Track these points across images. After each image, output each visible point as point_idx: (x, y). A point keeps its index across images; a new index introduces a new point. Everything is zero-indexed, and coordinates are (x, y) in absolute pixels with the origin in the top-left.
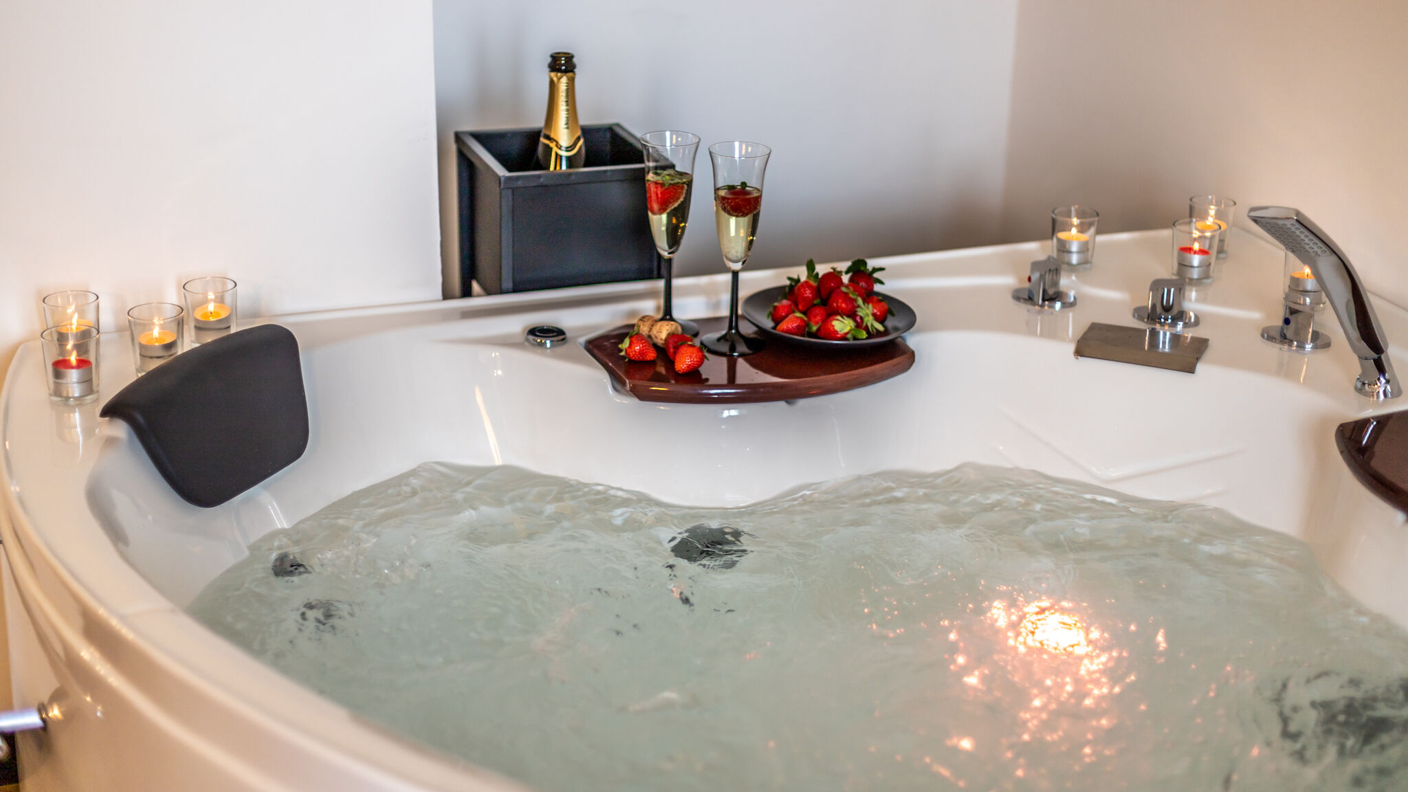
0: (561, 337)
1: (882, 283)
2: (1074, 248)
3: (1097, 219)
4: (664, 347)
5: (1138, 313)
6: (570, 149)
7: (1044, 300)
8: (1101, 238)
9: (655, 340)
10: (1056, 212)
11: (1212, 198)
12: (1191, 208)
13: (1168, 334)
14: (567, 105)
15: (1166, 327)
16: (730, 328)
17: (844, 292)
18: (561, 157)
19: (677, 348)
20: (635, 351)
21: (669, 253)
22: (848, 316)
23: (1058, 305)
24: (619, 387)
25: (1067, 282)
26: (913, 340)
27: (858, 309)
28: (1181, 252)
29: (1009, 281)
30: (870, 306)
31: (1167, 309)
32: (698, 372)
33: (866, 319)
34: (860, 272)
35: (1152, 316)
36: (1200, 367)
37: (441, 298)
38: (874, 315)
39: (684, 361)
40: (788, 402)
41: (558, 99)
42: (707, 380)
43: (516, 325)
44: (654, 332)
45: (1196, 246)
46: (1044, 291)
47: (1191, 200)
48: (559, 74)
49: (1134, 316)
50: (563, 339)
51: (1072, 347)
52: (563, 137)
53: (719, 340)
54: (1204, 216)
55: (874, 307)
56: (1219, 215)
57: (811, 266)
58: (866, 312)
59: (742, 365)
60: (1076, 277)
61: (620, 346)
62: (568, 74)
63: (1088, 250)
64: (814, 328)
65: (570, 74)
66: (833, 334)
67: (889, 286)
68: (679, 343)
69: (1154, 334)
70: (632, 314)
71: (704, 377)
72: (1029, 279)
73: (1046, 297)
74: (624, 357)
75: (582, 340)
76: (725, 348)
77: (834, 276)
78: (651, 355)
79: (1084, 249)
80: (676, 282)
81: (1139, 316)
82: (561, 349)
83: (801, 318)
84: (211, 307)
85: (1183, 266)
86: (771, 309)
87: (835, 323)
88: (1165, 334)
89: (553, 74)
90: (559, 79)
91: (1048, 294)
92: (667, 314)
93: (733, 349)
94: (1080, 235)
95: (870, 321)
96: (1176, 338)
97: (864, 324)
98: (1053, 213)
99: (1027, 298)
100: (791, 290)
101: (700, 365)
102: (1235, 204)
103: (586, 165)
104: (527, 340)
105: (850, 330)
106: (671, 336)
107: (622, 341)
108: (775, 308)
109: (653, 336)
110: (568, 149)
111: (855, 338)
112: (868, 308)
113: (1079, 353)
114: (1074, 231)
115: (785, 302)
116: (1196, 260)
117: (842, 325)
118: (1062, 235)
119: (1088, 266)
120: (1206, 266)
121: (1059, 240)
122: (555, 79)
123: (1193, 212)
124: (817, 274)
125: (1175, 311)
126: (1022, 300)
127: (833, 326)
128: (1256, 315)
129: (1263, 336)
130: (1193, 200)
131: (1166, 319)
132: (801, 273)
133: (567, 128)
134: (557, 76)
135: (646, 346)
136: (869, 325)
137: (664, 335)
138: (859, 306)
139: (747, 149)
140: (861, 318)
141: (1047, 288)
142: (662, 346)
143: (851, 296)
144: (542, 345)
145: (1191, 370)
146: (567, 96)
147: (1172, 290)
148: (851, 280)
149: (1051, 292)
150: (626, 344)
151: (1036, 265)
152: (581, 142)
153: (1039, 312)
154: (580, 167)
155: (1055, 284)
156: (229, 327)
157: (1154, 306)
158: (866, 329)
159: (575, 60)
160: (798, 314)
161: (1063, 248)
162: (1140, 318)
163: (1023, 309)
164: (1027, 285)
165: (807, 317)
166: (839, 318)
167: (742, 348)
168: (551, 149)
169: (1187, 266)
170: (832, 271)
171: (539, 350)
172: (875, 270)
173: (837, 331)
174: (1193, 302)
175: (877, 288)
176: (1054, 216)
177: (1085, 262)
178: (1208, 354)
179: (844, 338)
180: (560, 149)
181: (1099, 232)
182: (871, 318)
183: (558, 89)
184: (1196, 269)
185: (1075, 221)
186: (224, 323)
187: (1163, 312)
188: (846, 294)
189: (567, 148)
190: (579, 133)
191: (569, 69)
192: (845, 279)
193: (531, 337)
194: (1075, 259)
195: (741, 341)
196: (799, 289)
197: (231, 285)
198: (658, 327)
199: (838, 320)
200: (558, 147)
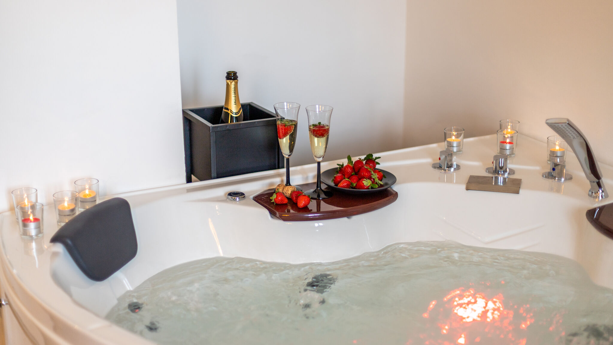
0: (243, 196)
1: (379, 164)
2: (455, 145)
3: (464, 132)
4: (290, 197)
5: (488, 170)
6: (237, 113)
7: (447, 167)
8: (465, 140)
9: (286, 195)
10: (446, 130)
11: (509, 120)
12: (501, 125)
13: (502, 178)
14: (235, 94)
15: (500, 175)
16: (317, 187)
17: (366, 168)
18: (233, 117)
19: (297, 197)
20: (279, 200)
21: (289, 156)
22: (369, 179)
23: (452, 169)
24: (273, 216)
25: (455, 161)
26: (395, 188)
27: (372, 176)
28: (501, 144)
29: (428, 161)
30: (376, 174)
31: (501, 168)
32: (307, 207)
33: (375, 180)
34: (370, 160)
35: (496, 172)
36: (521, 191)
37: (186, 182)
38: (378, 178)
39: (301, 203)
40: (348, 218)
41: (231, 92)
42: (311, 210)
43: (222, 192)
44: (285, 191)
45: (508, 141)
46: (447, 163)
47: (500, 121)
48: (231, 81)
49: (486, 172)
50: (244, 197)
51: (464, 186)
52: (234, 109)
53: (313, 192)
54: (507, 128)
55: (378, 175)
56: (512, 128)
57: (349, 158)
58: (375, 176)
59: (322, 203)
60: (456, 157)
61: (271, 198)
62: (235, 81)
63: (460, 145)
64: (355, 185)
65: (236, 80)
66: (363, 187)
67: (382, 166)
68: (299, 195)
69: (497, 178)
70: (271, 184)
71: (310, 209)
72: (440, 159)
73: (448, 166)
74: (273, 203)
75: (252, 197)
76: (316, 196)
77: (359, 162)
78: (286, 201)
79: (459, 145)
80: (291, 169)
81: (488, 171)
82: (243, 201)
83: (348, 181)
84: (87, 192)
85: (503, 149)
86: (333, 178)
87: (363, 182)
88: (501, 178)
89: (228, 81)
90: (231, 83)
91: (448, 165)
92: (288, 183)
93: (319, 196)
94: (456, 139)
95: (377, 180)
96: (505, 179)
97: (375, 182)
98: (445, 130)
99: (439, 167)
100: (341, 170)
101: (308, 204)
102: (519, 122)
103: (244, 120)
104: (228, 198)
105: (370, 185)
106: (293, 192)
107: (272, 196)
108: (335, 177)
109: (284, 193)
110: (236, 114)
111: (372, 188)
112: (375, 175)
113: (467, 189)
114: (453, 138)
115: (339, 175)
116: (508, 146)
117: (367, 183)
118: (449, 139)
119: (461, 152)
120: (512, 149)
121: (448, 142)
122: (229, 83)
123: (501, 127)
124: (352, 162)
125: (504, 169)
126: (436, 168)
127: (363, 183)
128: (538, 168)
129: (543, 176)
130: (501, 121)
131: (501, 172)
132: (345, 162)
133: (236, 104)
134: (230, 82)
135: (283, 197)
136: (377, 182)
137: (290, 192)
138: (372, 174)
139: (322, 108)
140: (374, 179)
141: (448, 162)
143: (369, 170)
144: (235, 200)
145: (517, 192)
146: (235, 90)
147: (503, 159)
148: (366, 162)
149: (449, 164)
150: (275, 196)
151: (442, 153)
152: (241, 110)
153: (445, 173)
154: (242, 121)
155: (451, 160)
156: (96, 200)
157: (496, 167)
158: (376, 183)
159: (237, 74)
160: (347, 179)
161: (450, 145)
162: (489, 172)
163: (437, 172)
164: (438, 161)
165: (351, 180)
166: (365, 179)
167: (323, 196)
168: (229, 114)
169: (505, 149)
170: (359, 159)
171: (234, 202)
172: (376, 158)
173: (365, 185)
174: (510, 166)
175: (377, 167)
176: (445, 131)
177: (459, 151)
178: (522, 186)
179: (368, 188)
180: (233, 114)
181: (465, 137)
182: (377, 179)
183: (231, 87)
184: (508, 150)
185: (455, 133)
186: (94, 199)
187: (499, 169)
188: (367, 169)
189: (236, 113)
190: (240, 106)
191: (235, 78)
192: (364, 162)
193: (230, 197)
194: (455, 150)
195: (322, 192)
196: (344, 169)
197: (96, 181)
198: (286, 189)
199: (365, 180)
200: (232, 113)
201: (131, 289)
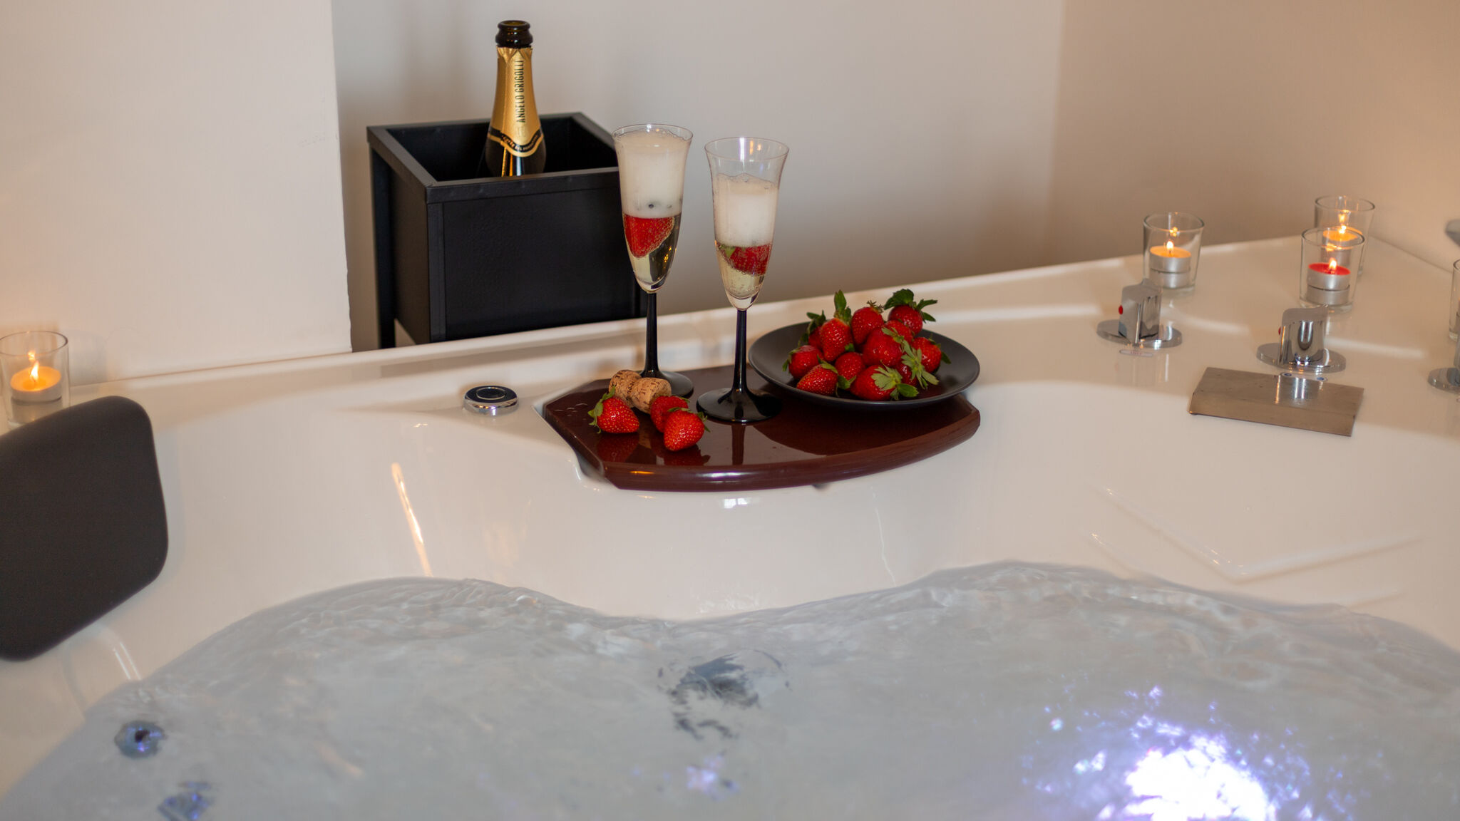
0: (512, 401)
1: (932, 319)
2: (1173, 267)
3: (1202, 229)
4: (649, 413)
5: (1264, 352)
6: (526, 148)
7: (1140, 337)
8: (1205, 251)
9: (637, 404)
10: (1148, 220)
11: (1343, 198)
12: (1317, 213)
13: (1304, 380)
14: (522, 91)
15: (1301, 372)
16: (736, 385)
17: (886, 336)
18: (515, 158)
19: (667, 416)
20: (610, 421)
21: (653, 287)
22: (892, 367)
23: (1157, 344)
24: (589, 469)
25: (1169, 315)
26: (976, 396)
27: (904, 357)
28: (1313, 271)
29: (1089, 311)
30: (919, 351)
31: (1304, 347)
32: (696, 446)
33: (914, 371)
34: (905, 308)
35: (1286, 358)
36: (1358, 428)
37: (351, 349)
38: (924, 362)
39: (677, 436)
40: (816, 486)
41: (509, 81)
42: (707, 458)
43: (453, 384)
44: (635, 393)
45: (1333, 264)
46: (1142, 324)
47: (1316, 202)
48: (511, 50)
49: (1259, 357)
50: (515, 403)
51: (1185, 403)
52: (518, 133)
53: (720, 400)
54: (1336, 224)
55: (924, 353)
56: (1351, 221)
57: (840, 302)
58: (914, 359)
59: (750, 433)
60: (1173, 304)
61: (590, 413)
62: (522, 50)
63: (1190, 269)
64: (848, 384)
65: (526, 49)
66: (873, 393)
67: (942, 322)
68: (670, 410)
69: (1288, 382)
70: (605, 365)
71: (703, 454)
72: (1121, 310)
73: (1143, 335)
74: (595, 429)
75: (539, 403)
76: (728, 413)
77: (869, 313)
78: (633, 424)
79: (1184, 269)
80: (662, 321)
81: (1265, 356)
82: (512, 417)
83: (830, 370)
84: (35, 372)
85: (1315, 289)
86: (789, 358)
87: (875, 377)
88: (1301, 380)
89: (502, 50)
90: (511, 56)
91: (1146, 327)
92: (651, 367)
93: (739, 413)
94: (1177, 248)
95: (920, 372)
96: (1312, 386)
97: (913, 377)
98: (1145, 221)
99: (1118, 334)
100: (814, 330)
101: (698, 440)
102: (1374, 207)
103: (546, 170)
104: (465, 405)
105: (896, 386)
106: (659, 399)
107: (592, 407)
108: (794, 355)
109: (634, 398)
110: (523, 149)
111: (902, 397)
112: (916, 354)
113: (1195, 411)
114: (1170, 245)
115: (806, 348)
116: (1332, 281)
117: (885, 379)
118: (1156, 250)
119: (1190, 290)
120: (1343, 289)
121: (1152, 255)
122: (505, 56)
123: (1320, 220)
124: (849, 310)
125: (1313, 350)
126: (1110, 337)
127: (874, 382)
128: (1417, 354)
129: (1430, 382)
130: (1319, 202)
131: (1303, 362)
132: (827, 307)
133: (523, 121)
134: (508, 52)
135: (625, 413)
136: (919, 379)
137: (648, 397)
138: (905, 353)
139: (755, 147)
140: (909, 369)
141: (1144, 321)
142: (646, 411)
143: (895, 339)
144: (485, 412)
145: (1346, 432)
146: (522, 78)
147: (1311, 324)
148: (892, 317)
149: (1149, 326)
150: (598, 411)
151: (1128, 292)
152: (541, 138)
153: (1135, 353)
154: (540, 172)
155: (1155, 316)
156: (60, 399)
157: (1288, 344)
158: (916, 383)
159: (531, 31)
160: (826, 366)
161: (1159, 267)
162: (1268, 360)
163: (1113, 349)
164: (1117, 316)
165: (837, 369)
166: (880, 369)
167: (752, 412)
168: (503, 148)
169: (1322, 289)
170: (869, 306)
171: (482, 419)
172: (924, 303)
173: (878, 387)
174: (1333, 340)
175: (927, 325)
176: (1146, 225)
177: (1183, 286)
178: (1364, 411)
179: (887, 397)
180: (514, 148)
181: (1206, 242)
182: (921, 367)
183: (509, 68)
184: (1332, 292)
185: (1174, 231)
186: (51, 396)
187: (1298, 350)
188: (889, 337)
189: (522, 147)
190: (538, 126)
191: (522, 42)
192: (885, 315)
193: (470, 402)
194: (1173, 281)
195: (751, 401)
196: (823, 333)
197: (61, 342)
198: (640, 386)
199: (879, 372)
200: (510, 146)
201: (139, 677)
